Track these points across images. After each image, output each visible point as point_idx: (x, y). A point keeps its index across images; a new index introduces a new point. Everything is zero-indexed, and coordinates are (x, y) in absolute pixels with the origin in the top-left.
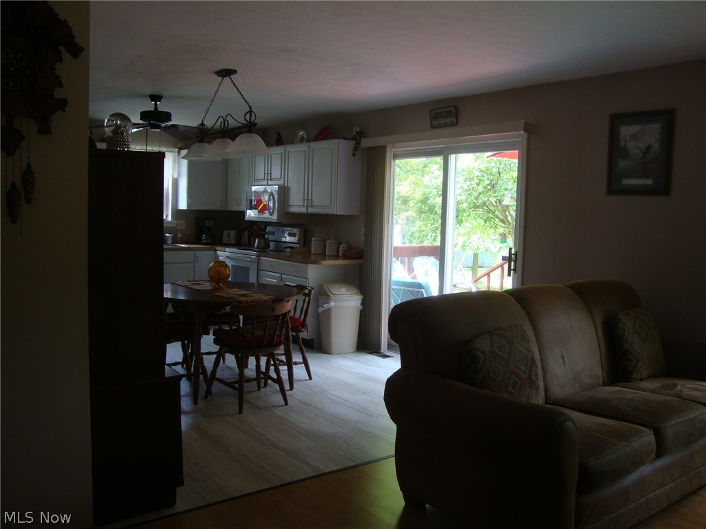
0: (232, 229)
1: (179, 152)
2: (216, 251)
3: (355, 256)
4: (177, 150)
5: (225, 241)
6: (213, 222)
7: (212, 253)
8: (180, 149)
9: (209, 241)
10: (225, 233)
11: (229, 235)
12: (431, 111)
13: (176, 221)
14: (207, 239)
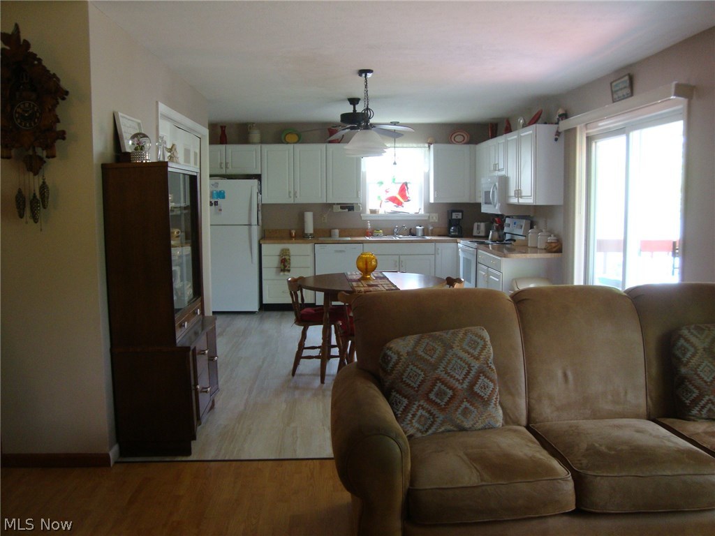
0: (481, 222)
1: (429, 147)
2: (457, 243)
3: (555, 250)
4: (427, 145)
5: (475, 233)
6: (460, 214)
7: (453, 245)
8: (430, 144)
9: (457, 234)
10: (476, 224)
11: (478, 227)
12: (611, 84)
13: (428, 214)
14: (454, 231)
